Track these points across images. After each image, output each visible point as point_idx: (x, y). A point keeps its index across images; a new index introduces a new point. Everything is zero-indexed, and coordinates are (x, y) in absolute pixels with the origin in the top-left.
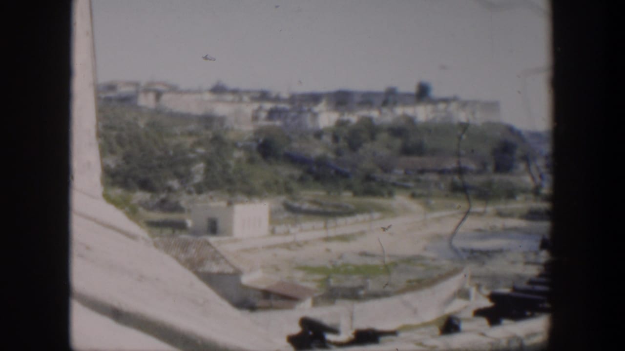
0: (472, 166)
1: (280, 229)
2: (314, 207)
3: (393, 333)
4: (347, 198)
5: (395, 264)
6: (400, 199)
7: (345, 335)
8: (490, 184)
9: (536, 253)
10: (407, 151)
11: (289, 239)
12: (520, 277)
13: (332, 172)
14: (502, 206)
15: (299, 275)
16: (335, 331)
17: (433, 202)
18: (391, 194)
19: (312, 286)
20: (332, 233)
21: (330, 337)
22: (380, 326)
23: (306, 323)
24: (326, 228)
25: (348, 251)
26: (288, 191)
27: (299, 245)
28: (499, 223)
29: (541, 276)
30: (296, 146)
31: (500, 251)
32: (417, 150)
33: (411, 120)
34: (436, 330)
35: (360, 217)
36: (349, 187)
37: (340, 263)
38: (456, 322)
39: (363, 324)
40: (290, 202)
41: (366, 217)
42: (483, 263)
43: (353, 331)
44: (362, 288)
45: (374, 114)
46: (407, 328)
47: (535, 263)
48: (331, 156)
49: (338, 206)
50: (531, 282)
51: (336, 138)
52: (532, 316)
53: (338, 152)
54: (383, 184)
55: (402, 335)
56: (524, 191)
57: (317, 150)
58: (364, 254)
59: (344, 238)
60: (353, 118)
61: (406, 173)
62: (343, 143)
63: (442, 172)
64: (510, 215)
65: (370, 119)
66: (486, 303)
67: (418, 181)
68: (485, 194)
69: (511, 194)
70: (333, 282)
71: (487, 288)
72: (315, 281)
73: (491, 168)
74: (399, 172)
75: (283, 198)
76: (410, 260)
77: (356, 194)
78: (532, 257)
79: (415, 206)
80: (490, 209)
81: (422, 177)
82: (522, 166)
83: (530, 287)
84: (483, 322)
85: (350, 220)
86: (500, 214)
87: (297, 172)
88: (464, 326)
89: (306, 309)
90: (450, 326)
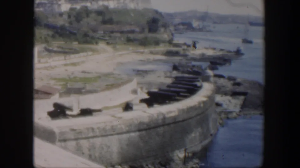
0: (137, 29)
1: (43, 60)
2: (60, 50)
3: (99, 111)
4: (75, 44)
5: (99, 77)
6: (102, 45)
7: (76, 111)
8: (146, 38)
9: (171, 72)
10: (104, 22)
11: (47, 65)
12: (162, 84)
13: (68, 32)
14: (153, 49)
15: (52, 82)
16: (70, 109)
17: (118, 47)
18: (97, 43)
19: (60, 87)
20: (68, 62)
21: (68, 112)
22: (93, 107)
23: (56, 105)
24: (65, 59)
25: (76, 71)
26: (47, 41)
27: (52, 68)
28: (152, 57)
29: (173, 83)
30: (51, 20)
31: (152, 71)
32: (110, 21)
33: (107, 8)
34: (121, 109)
35: (81, 54)
36: (76, 40)
37: (72, 77)
38: (131, 106)
39: (85, 106)
40: (48, 47)
41: (85, 54)
42: (144, 77)
43: (80, 109)
44: (84, 88)
45: (88, 4)
46: (107, 108)
47: (170, 77)
48: (67, 25)
49: (70, 49)
50: (168, 86)
51: (69, 17)
52: (169, 103)
53: (71, 23)
54: (93, 38)
55: (104, 111)
56: (164, 42)
57: (61, 22)
58: (84, 72)
59: (74, 64)
60: (78, 7)
61: (104, 33)
62: (73, 19)
63: (122, 32)
64: (157, 53)
65: (86, 7)
66: (146, 96)
67: (110, 37)
68: (144, 43)
69: (157, 43)
70: (69, 86)
71: (146, 89)
72: (60, 85)
73: (147, 30)
74: (101, 33)
75: (44, 45)
76: (107, 75)
77: (79, 43)
78: (169, 74)
79: (109, 48)
80: (147, 50)
81: (112, 35)
82: (162, 30)
83: (168, 89)
84: (144, 105)
85: (77, 55)
86: (152, 53)
87: (50, 33)
88: (135, 107)
89: (56, 99)
90: (128, 107)
